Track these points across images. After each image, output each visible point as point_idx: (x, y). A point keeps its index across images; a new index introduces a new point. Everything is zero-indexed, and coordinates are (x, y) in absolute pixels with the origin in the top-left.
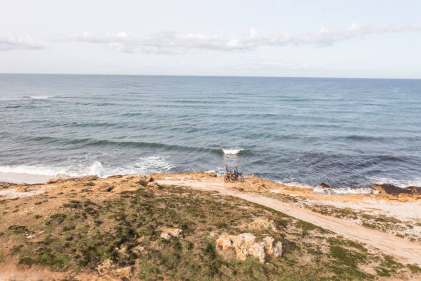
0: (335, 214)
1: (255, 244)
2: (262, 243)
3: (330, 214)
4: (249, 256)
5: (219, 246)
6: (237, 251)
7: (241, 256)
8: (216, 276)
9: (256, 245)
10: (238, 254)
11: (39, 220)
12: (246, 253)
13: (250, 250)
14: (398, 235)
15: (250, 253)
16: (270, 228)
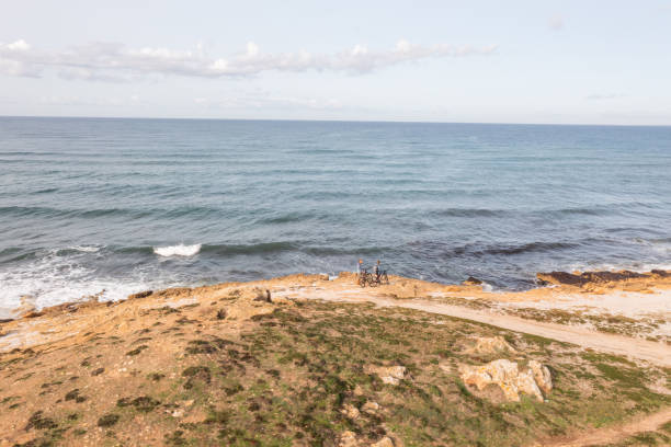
0: (554, 319)
1: (521, 374)
2: (530, 372)
3: (548, 320)
4: (520, 393)
5: (471, 385)
6: (504, 388)
7: (512, 395)
8: (509, 430)
9: (523, 375)
10: (507, 393)
11: (163, 382)
12: (516, 390)
13: (519, 384)
14: (649, 339)
15: (521, 389)
16: (506, 348)
